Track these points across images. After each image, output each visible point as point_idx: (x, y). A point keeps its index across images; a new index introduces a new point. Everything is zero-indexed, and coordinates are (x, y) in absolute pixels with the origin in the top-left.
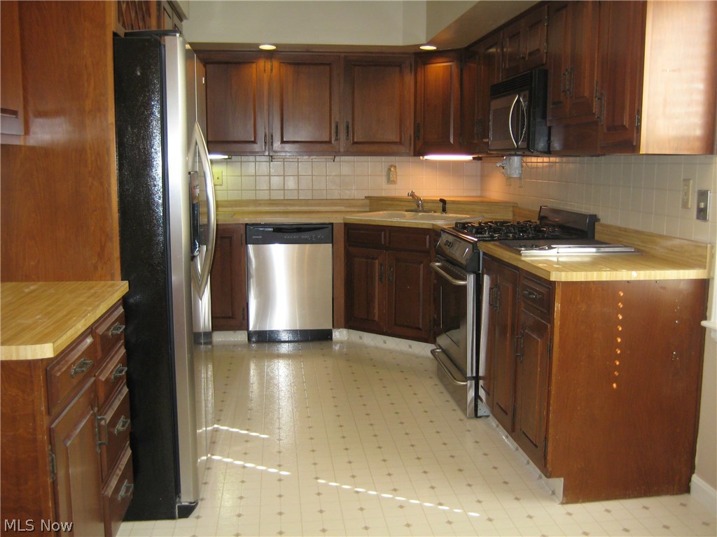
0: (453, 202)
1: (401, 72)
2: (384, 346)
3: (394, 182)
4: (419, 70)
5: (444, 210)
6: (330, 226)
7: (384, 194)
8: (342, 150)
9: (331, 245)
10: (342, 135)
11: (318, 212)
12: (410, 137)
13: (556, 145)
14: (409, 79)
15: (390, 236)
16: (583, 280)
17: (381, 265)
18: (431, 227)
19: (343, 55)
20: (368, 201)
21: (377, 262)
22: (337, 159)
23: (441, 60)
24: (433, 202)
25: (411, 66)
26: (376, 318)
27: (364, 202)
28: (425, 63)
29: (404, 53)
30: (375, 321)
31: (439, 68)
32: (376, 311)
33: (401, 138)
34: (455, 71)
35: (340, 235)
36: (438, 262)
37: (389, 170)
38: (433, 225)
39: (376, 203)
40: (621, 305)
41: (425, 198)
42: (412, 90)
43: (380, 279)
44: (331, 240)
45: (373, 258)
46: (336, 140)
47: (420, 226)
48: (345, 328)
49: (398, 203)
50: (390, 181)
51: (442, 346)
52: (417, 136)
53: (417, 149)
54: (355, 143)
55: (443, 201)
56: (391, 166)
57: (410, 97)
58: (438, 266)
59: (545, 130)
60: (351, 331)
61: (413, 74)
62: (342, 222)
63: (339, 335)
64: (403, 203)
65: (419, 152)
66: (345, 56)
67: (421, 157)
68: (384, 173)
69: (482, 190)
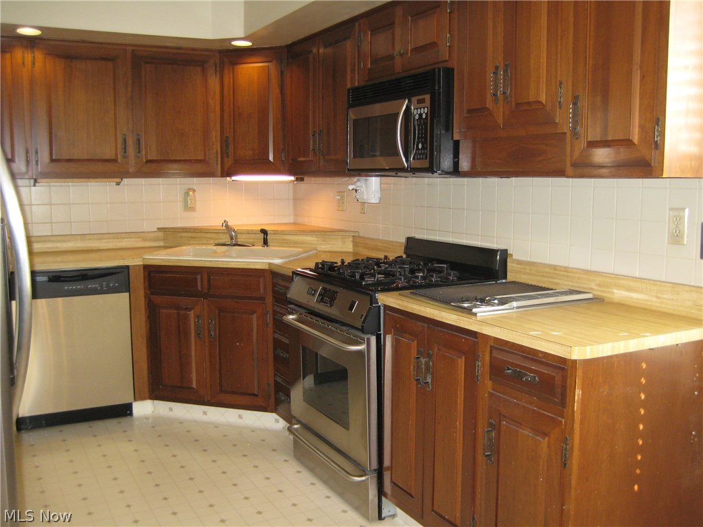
0: (276, 232)
1: (204, 72)
2: (205, 418)
3: (192, 209)
4: (226, 71)
5: (265, 243)
6: (126, 270)
7: (180, 224)
8: (131, 170)
9: (128, 294)
10: (131, 151)
11: (99, 250)
12: (217, 153)
13: (465, 165)
14: (214, 82)
15: (209, 280)
16: (609, 354)
17: (198, 317)
18: (266, 267)
19: (130, 49)
20: (161, 234)
21: (192, 313)
22: (126, 181)
23: (254, 59)
24: (249, 232)
25: (216, 66)
26: (194, 385)
27: (156, 234)
28: (234, 63)
29: (207, 50)
30: (193, 388)
31: (252, 70)
32: (194, 376)
33: (205, 155)
34: (274, 73)
35: (138, 281)
36: (292, 314)
37: (187, 194)
38: (270, 264)
39: (173, 236)
40: (643, 381)
41: (238, 228)
42: (218, 96)
43: (198, 335)
44: (126, 287)
45: (187, 309)
46: (124, 157)
47: (252, 267)
48: (150, 399)
49: (203, 235)
50: (188, 208)
51: (301, 420)
52: (224, 153)
53: (226, 168)
54: (149, 161)
55: (264, 232)
56: (189, 189)
57: (215, 103)
58: (293, 319)
59: (450, 145)
60: (156, 402)
61: (218, 77)
62: (142, 264)
63: (143, 409)
64: (208, 235)
65: (227, 173)
66: (133, 50)
67: (228, 178)
68: (180, 198)
69: (296, 215)
